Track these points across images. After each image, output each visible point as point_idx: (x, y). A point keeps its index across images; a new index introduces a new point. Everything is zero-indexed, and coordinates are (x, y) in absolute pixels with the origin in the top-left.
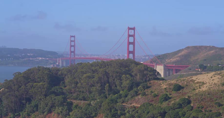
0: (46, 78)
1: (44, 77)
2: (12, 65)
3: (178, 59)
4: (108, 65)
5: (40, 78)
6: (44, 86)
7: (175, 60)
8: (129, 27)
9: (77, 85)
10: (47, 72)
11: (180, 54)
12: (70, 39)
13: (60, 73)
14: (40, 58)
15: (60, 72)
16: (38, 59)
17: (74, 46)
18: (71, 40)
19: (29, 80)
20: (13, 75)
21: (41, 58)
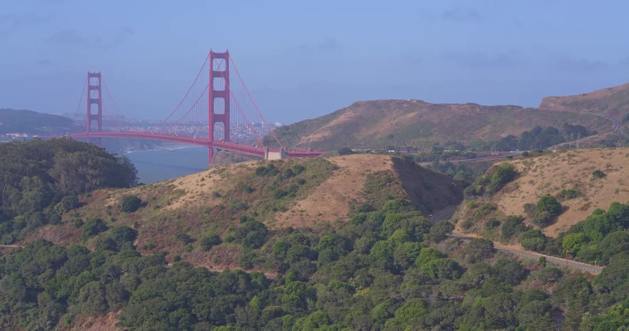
3: (326, 134)
7: (320, 139)
8: (215, 51)
11: (332, 124)
12: (87, 82)
14: (15, 135)
16: (10, 136)
17: (98, 101)
18: (91, 85)
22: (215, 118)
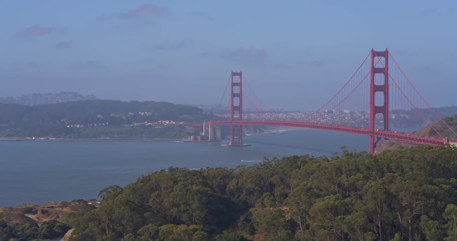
0: (194, 206)
1: (191, 202)
2: (108, 138)
4: (390, 169)
5: (178, 206)
6: (192, 235)
9: (294, 232)
10: (197, 188)
12: (231, 80)
13: (232, 185)
14: (165, 122)
15: (234, 181)
16: (162, 123)
17: (240, 95)
18: (234, 82)
19: (147, 214)
20: (99, 194)
21: (167, 122)
22: (375, 110)
